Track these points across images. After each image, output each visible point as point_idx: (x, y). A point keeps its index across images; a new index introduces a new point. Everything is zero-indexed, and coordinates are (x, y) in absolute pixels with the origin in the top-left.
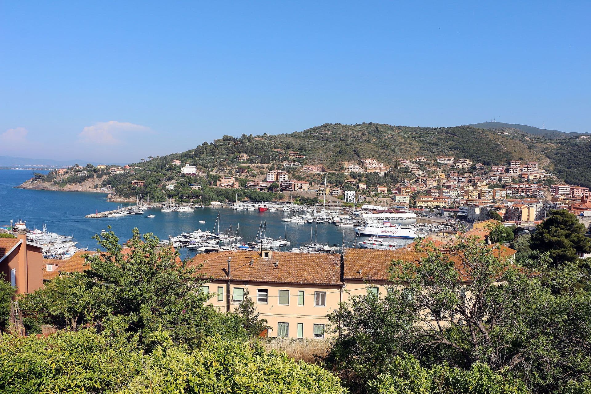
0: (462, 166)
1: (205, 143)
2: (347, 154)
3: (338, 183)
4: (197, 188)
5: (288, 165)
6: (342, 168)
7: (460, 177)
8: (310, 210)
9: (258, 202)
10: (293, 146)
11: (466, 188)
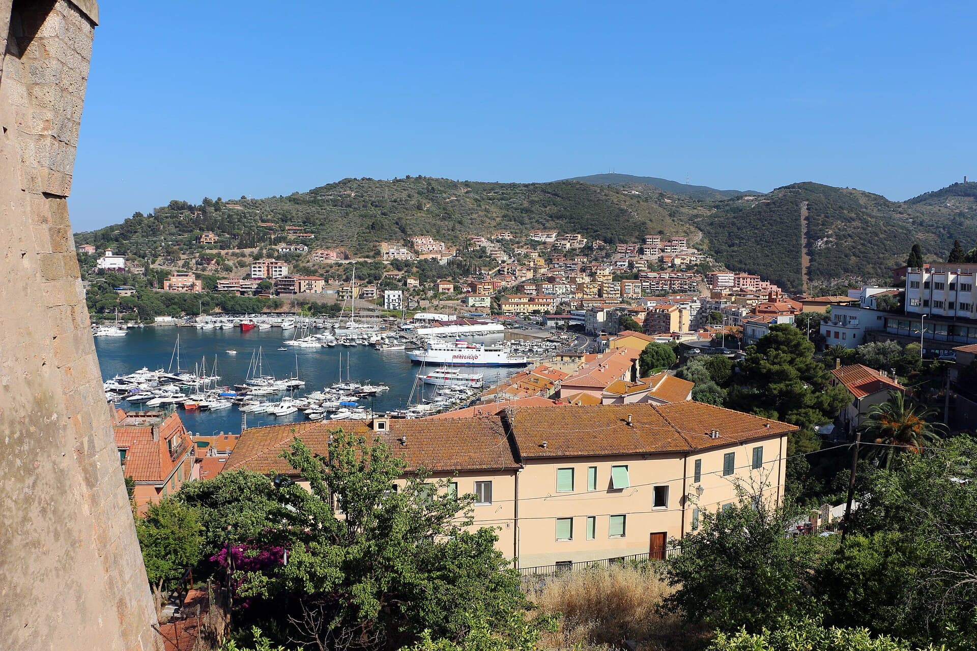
0: (571, 246)
1: (138, 215)
2: (386, 229)
3: (373, 278)
4: (129, 294)
5: (286, 249)
6: (378, 253)
7: (569, 262)
8: (329, 325)
9: (238, 314)
10: (293, 217)
11: (579, 281)
